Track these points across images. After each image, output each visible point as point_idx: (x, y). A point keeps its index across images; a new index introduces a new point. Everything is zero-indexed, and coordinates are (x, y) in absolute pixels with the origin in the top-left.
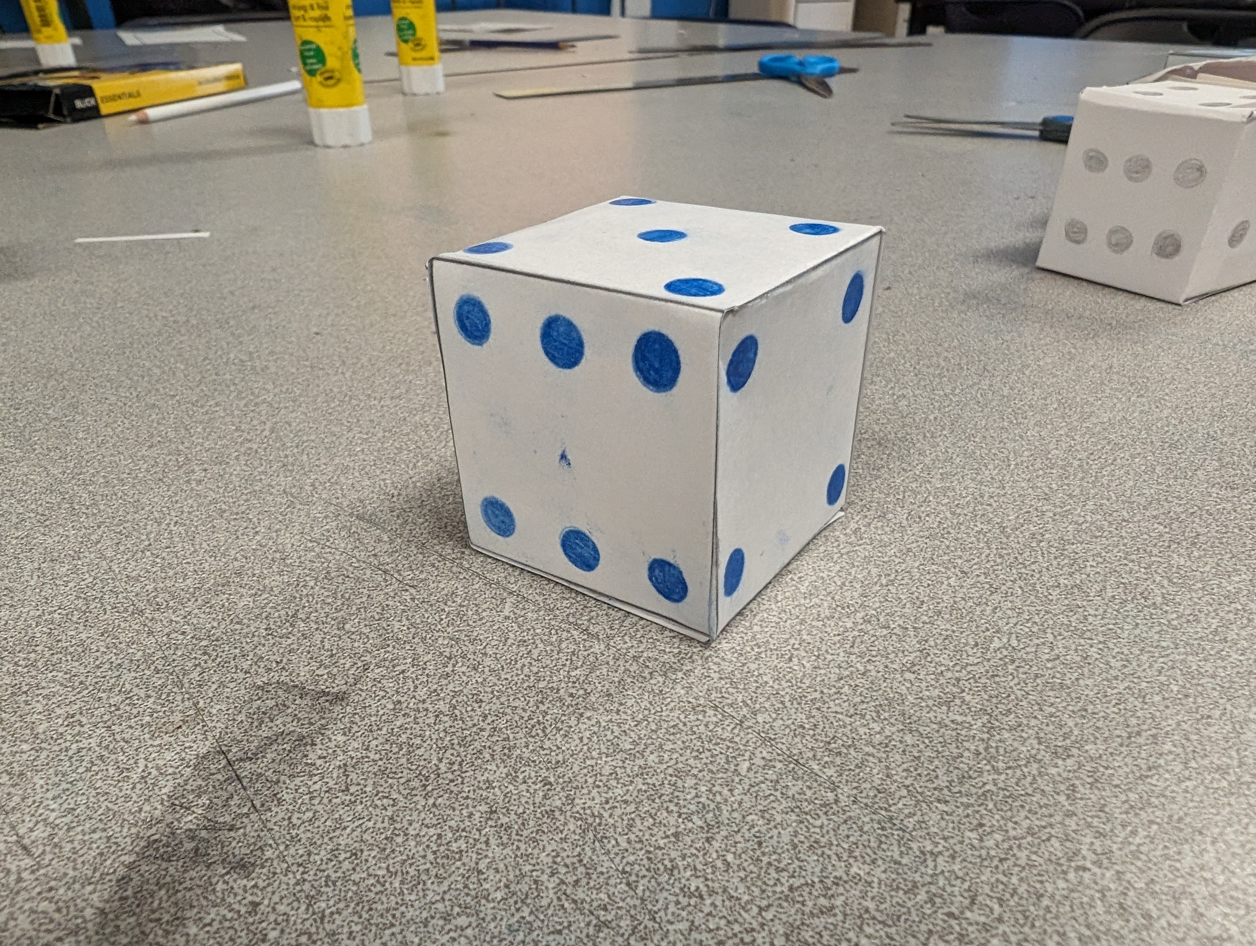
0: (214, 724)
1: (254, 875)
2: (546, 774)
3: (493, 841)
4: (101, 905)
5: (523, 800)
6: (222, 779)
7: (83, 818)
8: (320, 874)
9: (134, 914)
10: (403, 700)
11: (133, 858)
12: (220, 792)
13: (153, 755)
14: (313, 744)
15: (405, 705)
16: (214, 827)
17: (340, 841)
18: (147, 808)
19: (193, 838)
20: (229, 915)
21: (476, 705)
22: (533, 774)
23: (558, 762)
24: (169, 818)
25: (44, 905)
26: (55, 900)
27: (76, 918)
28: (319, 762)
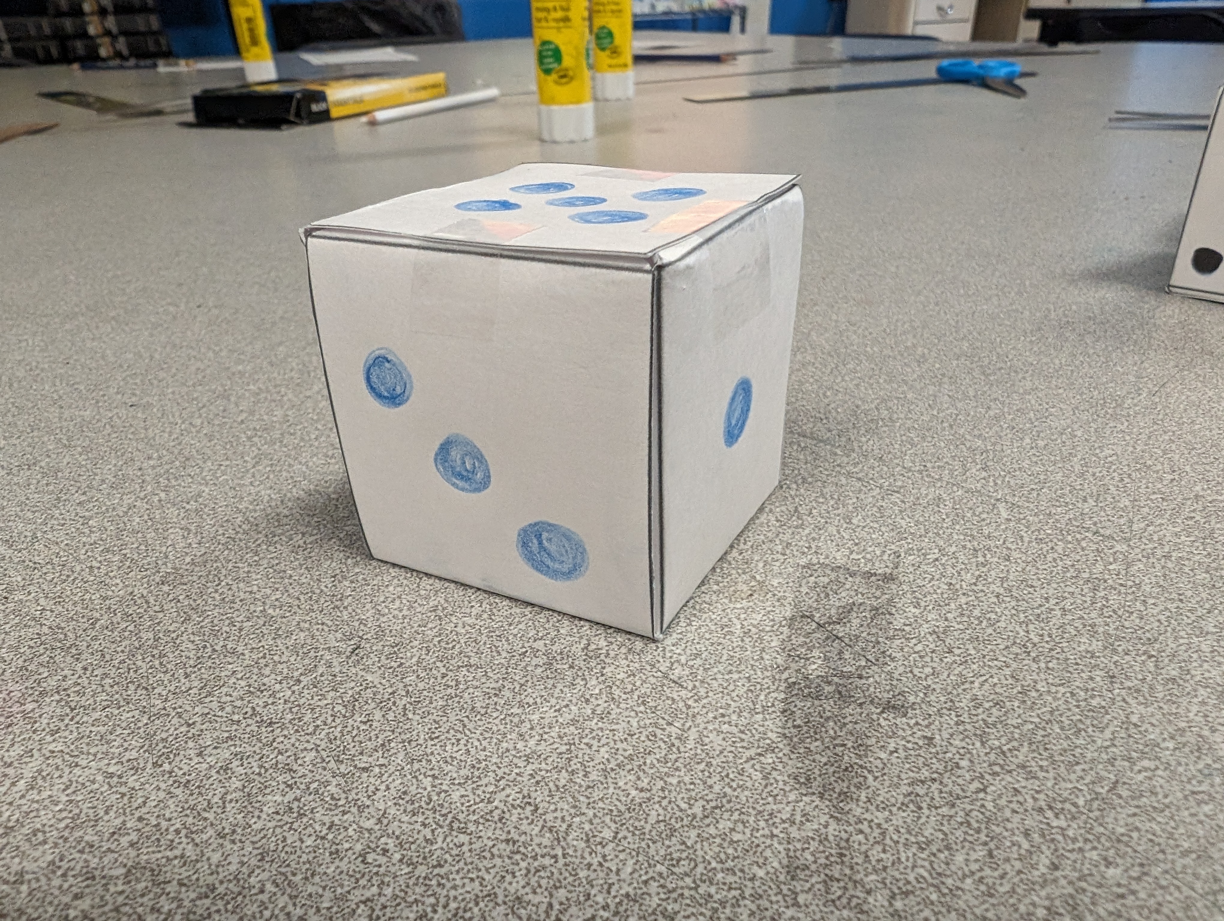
0: (782, 594)
1: (909, 715)
2: (1144, 648)
3: (1129, 700)
4: (779, 730)
5: (1138, 669)
6: (823, 638)
7: (712, 662)
8: (975, 718)
9: (816, 740)
10: (954, 582)
11: (783, 696)
12: (828, 649)
13: (742, 616)
14: (891, 614)
15: (958, 586)
16: (842, 675)
17: (974, 691)
18: (766, 657)
19: (829, 683)
20: (910, 746)
21: (1031, 590)
22: (1131, 648)
23: (1149, 639)
24: (794, 666)
25: (725, 728)
26: (733, 723)
27: (764, 739)
28: (907, 628)
